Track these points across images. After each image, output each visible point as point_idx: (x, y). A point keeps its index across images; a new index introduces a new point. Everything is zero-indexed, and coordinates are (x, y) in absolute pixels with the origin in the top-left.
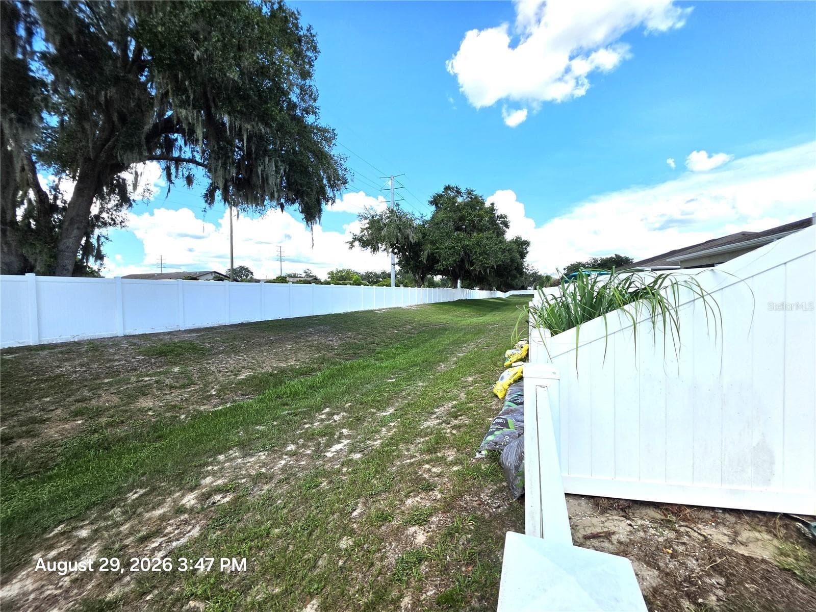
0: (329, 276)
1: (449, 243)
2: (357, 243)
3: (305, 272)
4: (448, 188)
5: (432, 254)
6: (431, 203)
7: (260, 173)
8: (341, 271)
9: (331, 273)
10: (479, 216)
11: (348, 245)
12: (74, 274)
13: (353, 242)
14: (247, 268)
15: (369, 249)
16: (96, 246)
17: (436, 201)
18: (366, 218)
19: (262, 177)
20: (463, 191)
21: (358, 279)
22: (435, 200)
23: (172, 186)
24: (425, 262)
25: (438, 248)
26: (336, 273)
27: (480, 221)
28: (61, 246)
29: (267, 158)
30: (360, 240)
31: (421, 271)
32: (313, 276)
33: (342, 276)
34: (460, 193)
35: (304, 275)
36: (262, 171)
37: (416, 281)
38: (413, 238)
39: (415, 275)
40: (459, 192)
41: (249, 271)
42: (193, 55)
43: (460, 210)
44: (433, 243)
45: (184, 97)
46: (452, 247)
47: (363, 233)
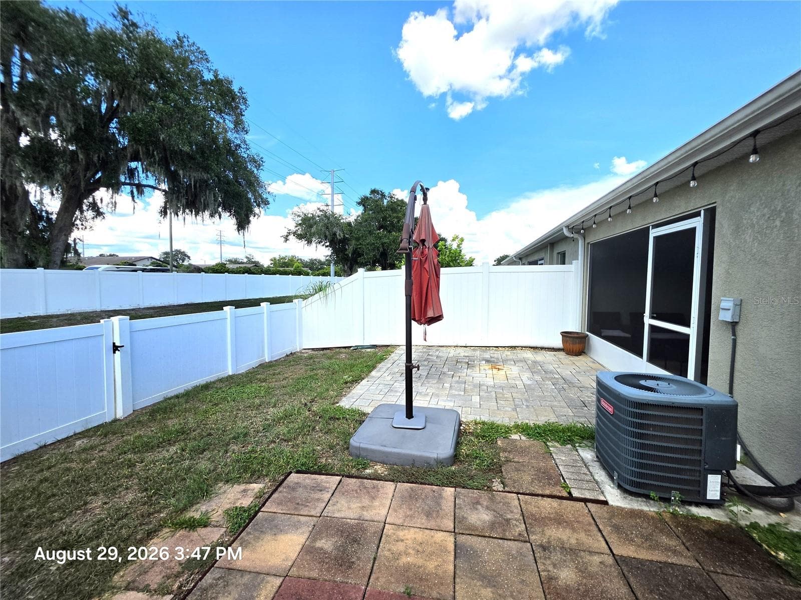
0: (272, 262)
1: (371, 239)
2: (291, 237)
3: (247, 258)
4: (374, 192)
5: (356, 249)
6: (359, 203)
7: (202, 201)
8: (284, 258)
9: (274, 260)
10: (397, 217)
11: (283, 239)
12: (60, 268)
13: (287, 236)
14: (184, 252)
15: (304, 242)
16: (73, 245)
17: (364, 202)
18: (299, 216)
19: (204, 204)
20: (386, 195)
21: (298, 267)
22: (362, 201)
23: (135, 204)
24: (350, 255)
25: (361, 244)
26: (278, 260)
27: (398, 222)
28: (53, 248)
29: (208, 191)
30: (295, 233)
31: (349, 263)
32: (254, 262)
33: (285, 263)
34: (385, 196)
35: (245, 260)
36: (204, 200)
37: (345, 271)
38: (340, 235)
39: (344, 266)
40: (383, 195)
41: (186, 255)
42: (160, 138)
43: (382, 211)
44: (358, 239)
45: (152, 160)
46: (373, 244)
47: (297, 228)
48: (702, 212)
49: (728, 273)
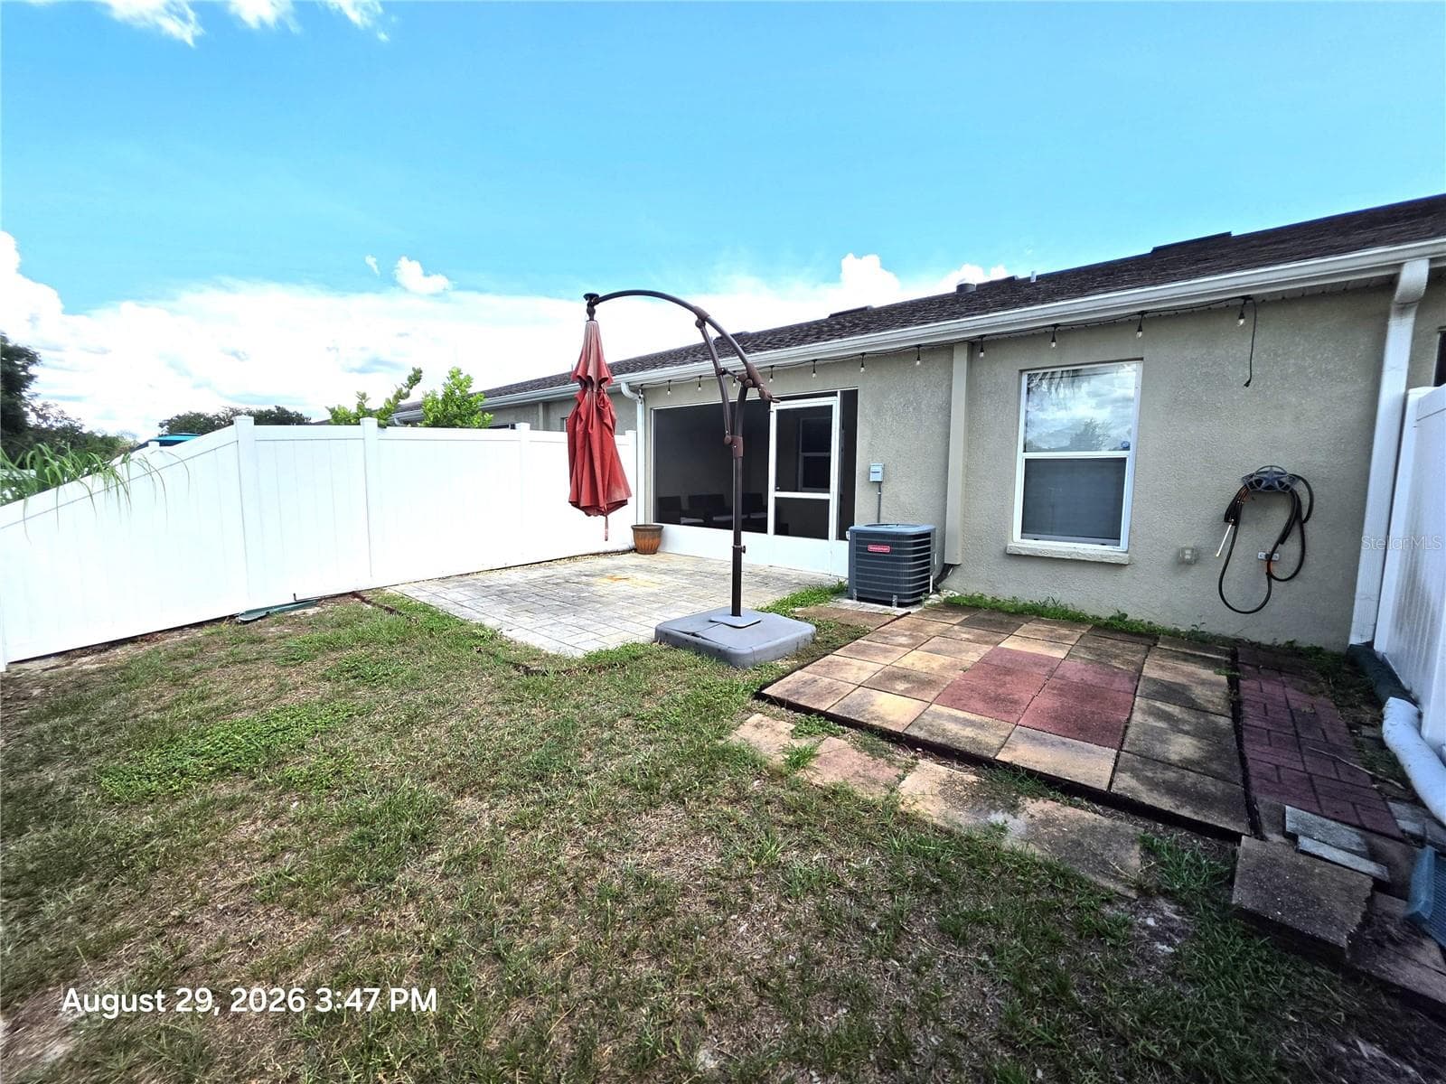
48: (839, 394)
49: (871, 445)
